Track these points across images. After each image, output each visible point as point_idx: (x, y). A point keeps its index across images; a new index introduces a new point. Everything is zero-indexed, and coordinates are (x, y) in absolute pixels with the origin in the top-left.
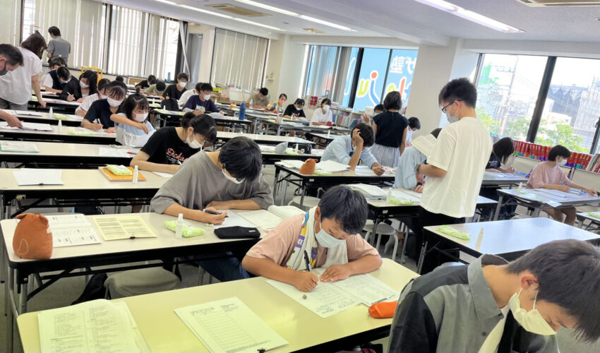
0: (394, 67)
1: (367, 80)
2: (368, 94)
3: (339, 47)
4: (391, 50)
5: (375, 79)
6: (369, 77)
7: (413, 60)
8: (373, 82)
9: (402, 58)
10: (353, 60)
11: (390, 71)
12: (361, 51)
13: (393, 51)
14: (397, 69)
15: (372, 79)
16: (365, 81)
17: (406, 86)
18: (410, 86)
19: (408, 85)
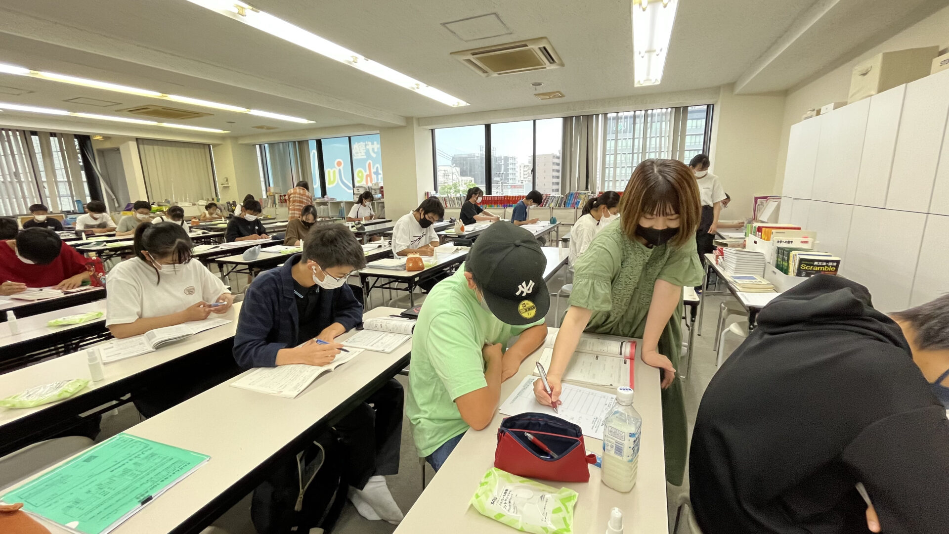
0: (357, 153)
1: (334, 169)
2: (338, 182)
3: (294, 142)
4: (349, 138)
5: (341, 168)
6: (335, 167)
7: (373, 144)
8: (340, 171)
9: (362, 143)
10: (314, 153)
11: (354, 158)
12: (319, 143)
13: (352, 138)
14: (360, 154)
15: (338, 168)
16: (331, 171)
17: (373, 168)
18: (377, 168)
19: (375, 168)
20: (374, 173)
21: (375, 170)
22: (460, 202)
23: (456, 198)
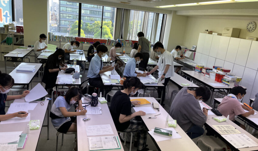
17: (3, 13)
18: (7, 13)
19: (5, 12)
20: (4, 16)
21: (5, 14)
22: (69, 39)
23: (67, 37)
